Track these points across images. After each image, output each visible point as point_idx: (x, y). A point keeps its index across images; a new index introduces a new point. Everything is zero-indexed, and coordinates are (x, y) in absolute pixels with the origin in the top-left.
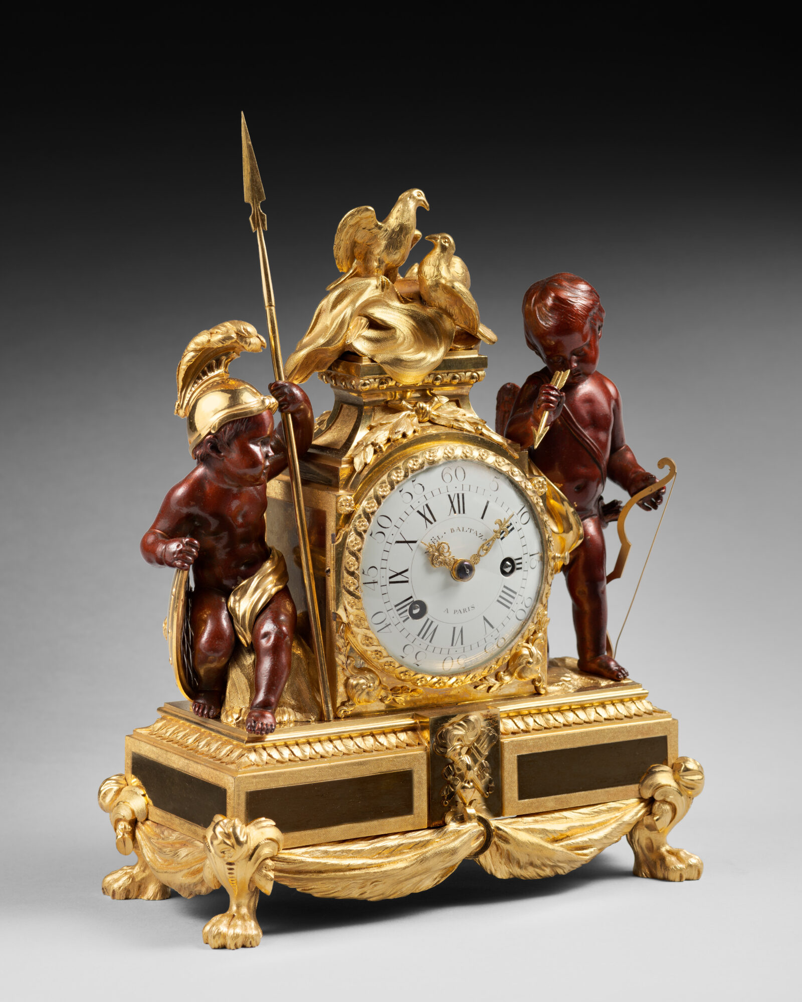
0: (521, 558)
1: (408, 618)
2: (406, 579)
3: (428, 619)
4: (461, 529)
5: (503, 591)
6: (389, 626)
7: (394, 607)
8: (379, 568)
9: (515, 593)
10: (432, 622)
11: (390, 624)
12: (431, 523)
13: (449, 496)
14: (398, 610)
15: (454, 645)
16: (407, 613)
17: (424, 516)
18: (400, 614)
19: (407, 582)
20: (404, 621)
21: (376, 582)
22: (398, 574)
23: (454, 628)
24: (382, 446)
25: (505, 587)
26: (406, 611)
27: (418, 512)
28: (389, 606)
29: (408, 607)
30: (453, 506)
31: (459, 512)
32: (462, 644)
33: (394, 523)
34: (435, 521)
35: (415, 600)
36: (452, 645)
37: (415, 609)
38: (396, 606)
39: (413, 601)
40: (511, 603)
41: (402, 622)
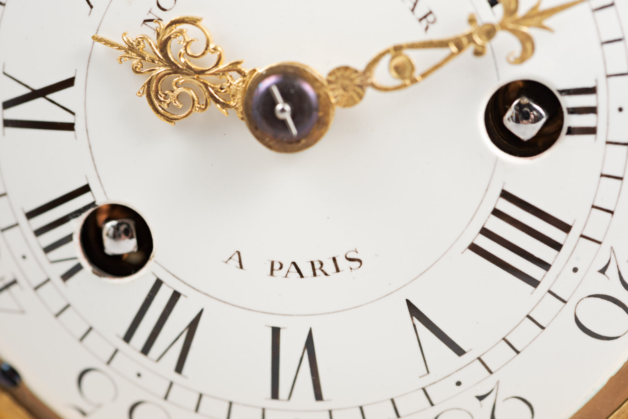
0: (592, 91)
1: (78, 268)
2: (64, 118)
3: (158, 284)
5: (496, 213)
6: (14, 288)
7: (22, 219)
9: (566, 228)
10: (176, 296)
11: (14, 282)
14: (39, 232)
15: (282, 392)
16: (75, 249)
18: (48, 249)
19: (70, 127)
20: (66, 276)
22: (35, 94)
23: (276, 332)
25: (505, 195)
26: (68, 239)
28: (4, 212)
29: (75, 226)
32: (319, 396)
35: (102, 201)
36: (275, 395)
37: (116, 236)
38: (31, 215)
39: (93, 204)
40: (545, 265)
41: (57, 280)
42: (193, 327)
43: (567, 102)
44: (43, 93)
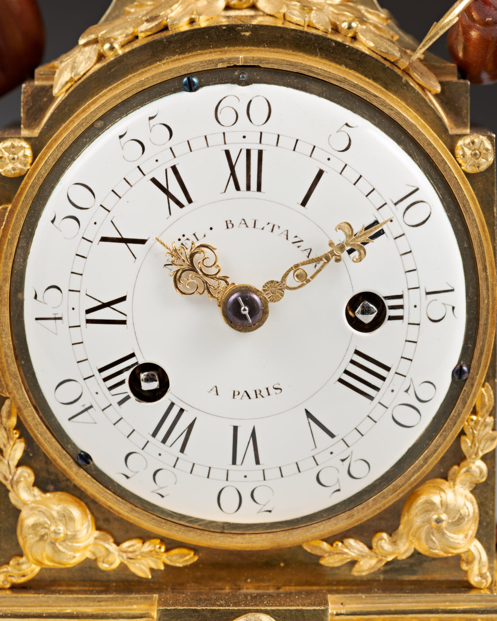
0: (400, 297)
1: (128, 398)
2: (120, 317)
3: (172, 404)
4: (251, 224)
5: (352, 362)
6: (91, 410)
7: (96, 373)
8: (64, 289)
9: (388, 369)
10: (182, 411)
11: (91, 407)
12: (181, 206)
13: (227, 153)
14: (105, 380)
15: (238, 460)
16: (126, 388)
18: (110, 388)
19: (124, 322)
20: (121, 403)
21: (60, 318)
22: (104, 305)
23: (235, 428)
24: (116, 46)
25: (357, 352)
26: (123, 382)
27: (154, 180)
29: (126, 376)
30: (233, 174)
31: (248, 188)
32: (258, 462)
33: (99, 199)
34: (190, 201)
35: (141, 361)
36: (234, 462)
37: (147, 380)
38: (101, 370)
39: (137, 363)
40: (377, 389)
41: (115, 405)
42: (190, 427)
43: (388, 303)
44: (109, 304)
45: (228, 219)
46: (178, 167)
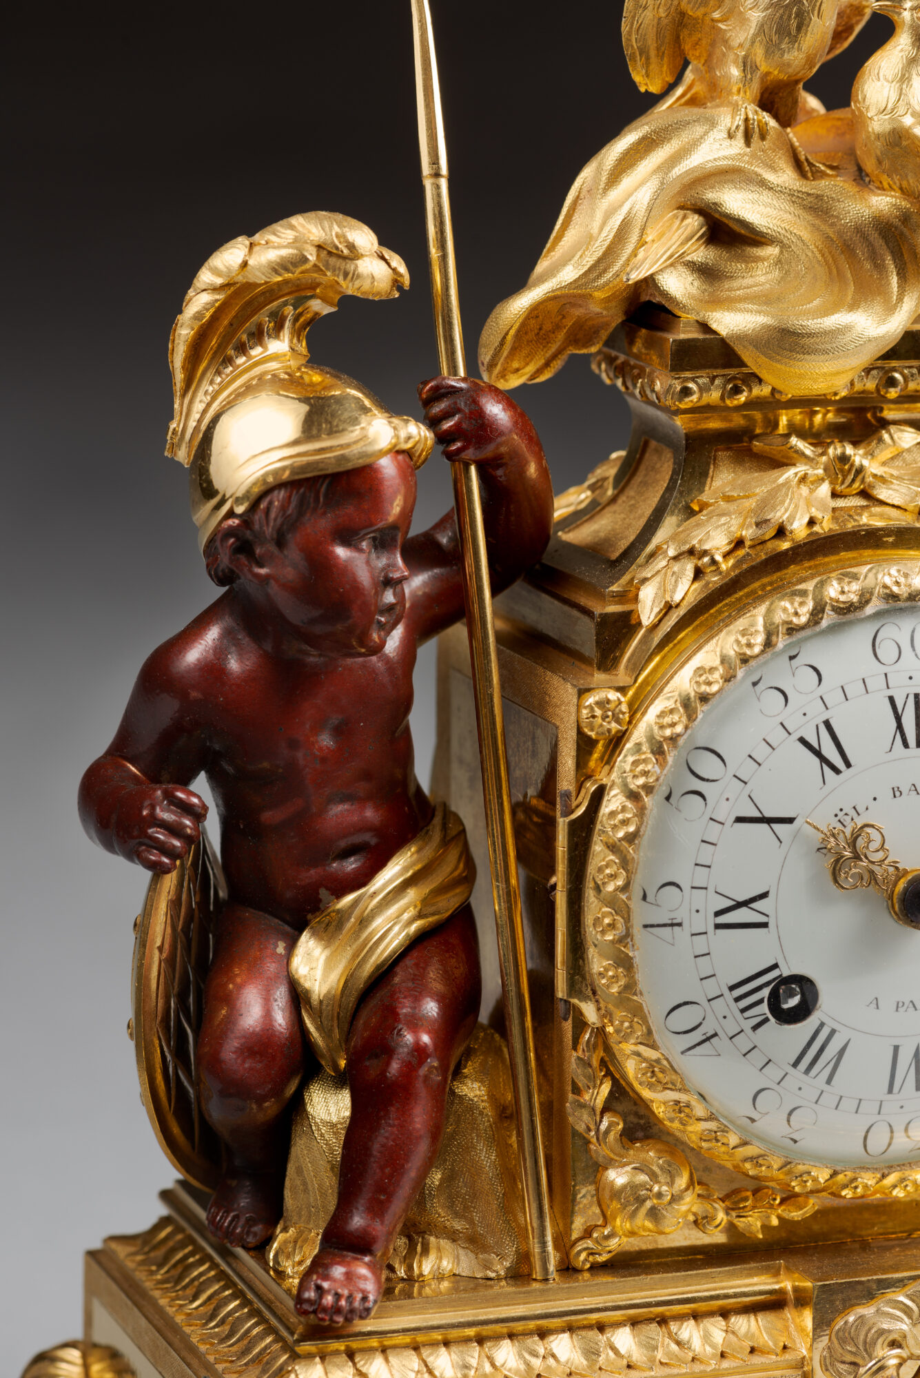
1: (766, 1020)
2: (761, 919)
3: (822, 1025)
6: (714, 1040)
7: (726, 992)
8: (686, 885)
10: (833, 1032)
11: (715, 1035)
12: (837, 771)
13: (891, 699)
14: (737, 1000)
15: (896, 1089)
16: (764, 1008)
17: (818, 753)
18: (743, 1011)
19: (765, 925)
20: (755, 1028)
21: (680, 925)
22: (739, 905)
23: (896, 1048)
26: (761, 1001)
27: (802, 741)
28: (712, 988)
29: (765, 992)
30: (900, 727)
31: (918, 744)
32: (918, 1088)
33: (732, 768)
34: (848, 765)
35: (786, 973)
36: (891, 1090)
38: (733, 988)
39: (781, 975)
41: (748, 1031)
42: (842, 1052)
44: (745, 904)
45: (895, 785)
46: (832, 722)
